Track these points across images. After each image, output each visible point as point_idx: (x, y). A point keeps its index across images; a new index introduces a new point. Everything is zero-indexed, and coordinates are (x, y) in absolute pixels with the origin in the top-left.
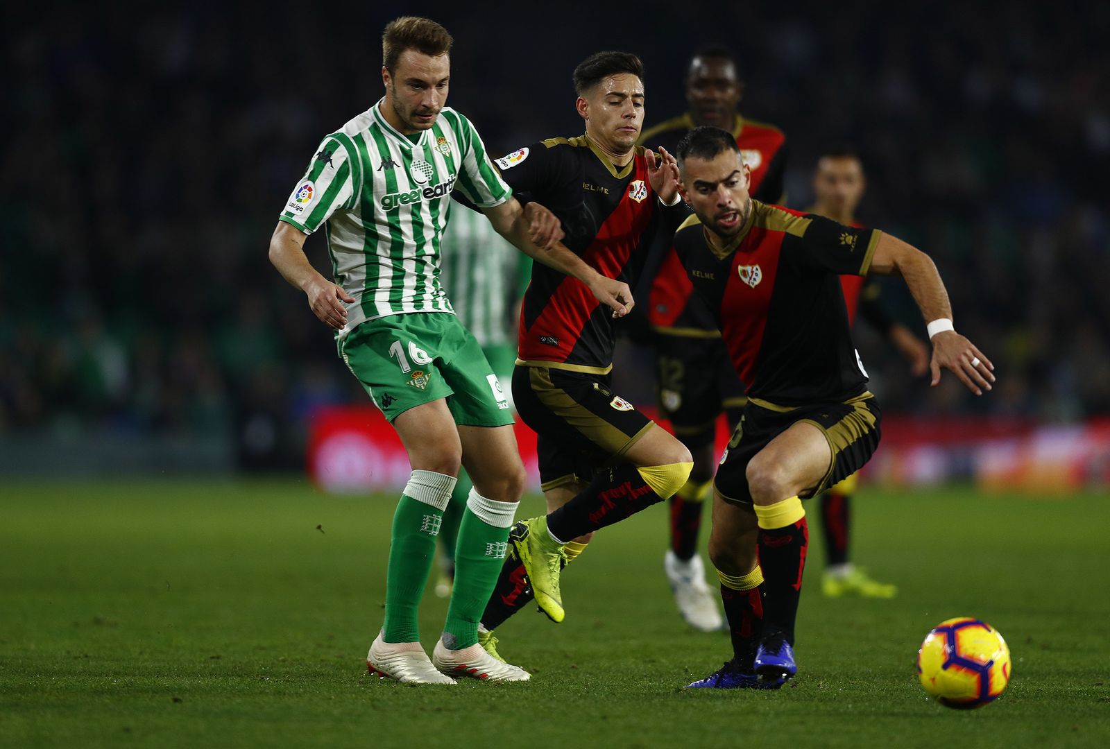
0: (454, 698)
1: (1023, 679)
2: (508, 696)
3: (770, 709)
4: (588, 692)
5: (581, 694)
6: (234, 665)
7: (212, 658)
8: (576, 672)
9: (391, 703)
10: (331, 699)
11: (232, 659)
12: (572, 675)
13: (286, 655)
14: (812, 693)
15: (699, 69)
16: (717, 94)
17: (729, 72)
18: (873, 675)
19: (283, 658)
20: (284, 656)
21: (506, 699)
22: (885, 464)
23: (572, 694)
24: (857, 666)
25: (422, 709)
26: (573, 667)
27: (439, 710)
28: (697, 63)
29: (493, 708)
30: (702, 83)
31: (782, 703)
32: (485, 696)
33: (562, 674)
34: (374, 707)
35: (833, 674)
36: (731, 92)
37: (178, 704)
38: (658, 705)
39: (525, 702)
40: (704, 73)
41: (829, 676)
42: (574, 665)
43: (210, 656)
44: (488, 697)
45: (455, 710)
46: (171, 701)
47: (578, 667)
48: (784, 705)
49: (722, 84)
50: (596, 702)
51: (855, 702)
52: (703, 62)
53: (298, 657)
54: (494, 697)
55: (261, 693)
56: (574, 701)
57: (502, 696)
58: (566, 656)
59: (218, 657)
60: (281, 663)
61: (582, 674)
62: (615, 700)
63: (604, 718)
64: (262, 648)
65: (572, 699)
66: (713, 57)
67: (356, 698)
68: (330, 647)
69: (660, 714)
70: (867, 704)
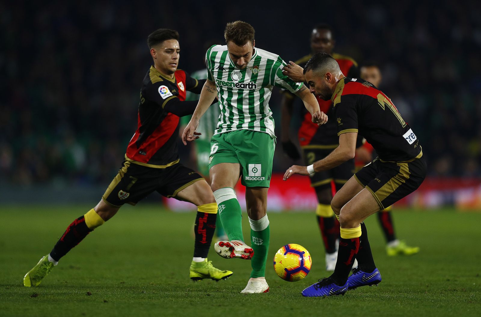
0: (226, 300)
1: (475, 292)
2: (250, 300)
3: (364, 305)
4: (285, 298)
5: (282, 299)
6: (130, 286)
7: (121, 283)
8: (280, 289)
9: (199, 303)
10: (172, 301)
11: (130, 283)
12: (278, 290)
13: (153, 282)
14: (383, 298)
15: (316, 34)
16: (323, 45)
17: (329, 36)
18: (409, 291)
19: (152, 283)
20: (152, 282)
21: (249, 301)
22: (416, 199)
23: (278, 299)
24: (402, 286)
25: (212, 305)
26: (278, 287)
27: (220, 306)
28: (315, 31)
29: (243, 305)
30: (317, 40)
31: (369, 302)
32: (240, 299)
33: (274, 290)
34: (191, 304)
35: (392, 290)
36: (329, 44)
37: (106, 303)
38: (315, 303)
39: (257, 302)
40: (318, 36)
41: (390, 291)
42: (279, 286)
43: (120, 282)
44: (241, 300)
45: (227, 306)
46: (103, 302)
47: (280, 287)
48: (370, 303)
49: (325, 41)
50: (288, 302)
51: (401, 302)
52: (318, 31)
53: (159, 283)
54: (244, 300)
55: (142, 298)
56: (279, 302)
57: (248, 300)
58: (276, 282)
59: (124, 283)
60: (151, 285)
61: (282, 290)
62: (297, 302)
63: (292, 309)
64: (143, 279)
65: (278, 301)
66: (322, 29)
67: (184, 301)
68: (172, 278)
69: (316, 307)
70: (407, 303)
